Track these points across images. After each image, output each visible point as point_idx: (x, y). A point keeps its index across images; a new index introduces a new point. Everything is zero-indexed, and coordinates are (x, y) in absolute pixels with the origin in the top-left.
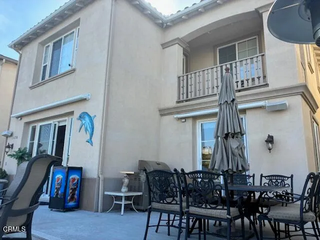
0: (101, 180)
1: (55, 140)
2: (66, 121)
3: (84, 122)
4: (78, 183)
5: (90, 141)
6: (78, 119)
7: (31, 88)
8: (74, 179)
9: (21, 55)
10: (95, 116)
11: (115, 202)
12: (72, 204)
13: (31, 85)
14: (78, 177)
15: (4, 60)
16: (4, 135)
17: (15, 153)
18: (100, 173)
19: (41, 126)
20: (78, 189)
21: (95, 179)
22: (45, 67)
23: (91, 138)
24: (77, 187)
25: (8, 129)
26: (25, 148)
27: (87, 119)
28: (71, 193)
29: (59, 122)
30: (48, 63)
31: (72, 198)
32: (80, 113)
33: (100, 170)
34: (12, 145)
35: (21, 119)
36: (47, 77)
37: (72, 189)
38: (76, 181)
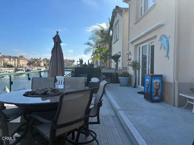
0: (176, 84)
1: (150, 55)
2: (154, 42)
3: (162, 42)
4: (160, 85)
5: (167, 56)
6: (160, 40)
7: (135, 24)
8: (156, 83)
9: (129, 4)
10: (170, 37)
11: (188, 101)
12: (156, 98)
13: (135, 22)
14: (160, 81)
15: (124, 10)
16: (127, 54)
17: (131, 64)
18: (175, 79)
19: (142, 47)
20: (160, 89)
21: (171, 83)
22: (142, 8)
23: (168, 54)
24: (159, 88)
25: (129, 50)
26: (136, 61)
27: (164, 39)
28: (155, 91)
29: (151, 43)
30: (143, 5)
31: (156, 95)
32: (160, 36)
33: (175, 77)
34: (131, 59)
35: (133, 44)
36: (143, 14)
37: (155, 89)
38: (158, 84)
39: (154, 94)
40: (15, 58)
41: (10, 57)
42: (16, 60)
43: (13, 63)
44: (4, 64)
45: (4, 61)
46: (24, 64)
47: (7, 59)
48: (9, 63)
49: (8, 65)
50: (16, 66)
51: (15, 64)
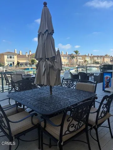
28: (106, 84)
37: (106, 82)
38: (109, 78)
39: (105, 86)
40: (101, 57)
41: (98, 57)
42: (102, 58)
43: (100, 60)
44: (93, 62)
45: (94, 60)
46: (108, 61)
47: (96, 58)
48: (97, 61)
49: (96, 62)
50: (102, 63)
51: (101, 61)
